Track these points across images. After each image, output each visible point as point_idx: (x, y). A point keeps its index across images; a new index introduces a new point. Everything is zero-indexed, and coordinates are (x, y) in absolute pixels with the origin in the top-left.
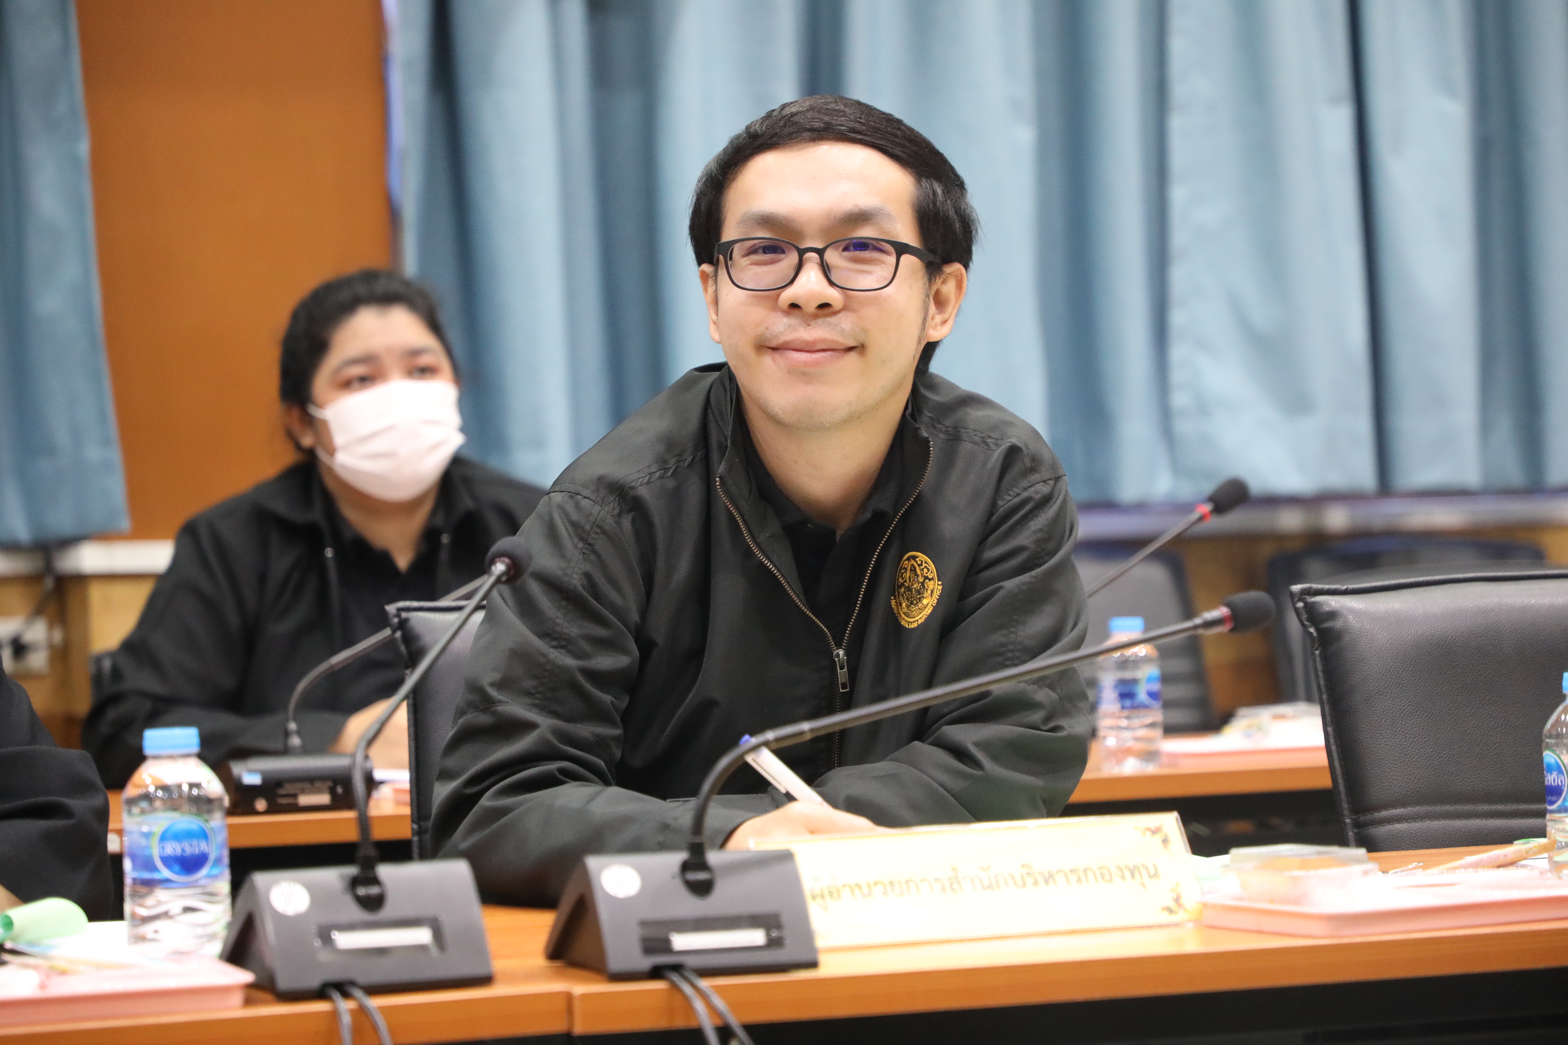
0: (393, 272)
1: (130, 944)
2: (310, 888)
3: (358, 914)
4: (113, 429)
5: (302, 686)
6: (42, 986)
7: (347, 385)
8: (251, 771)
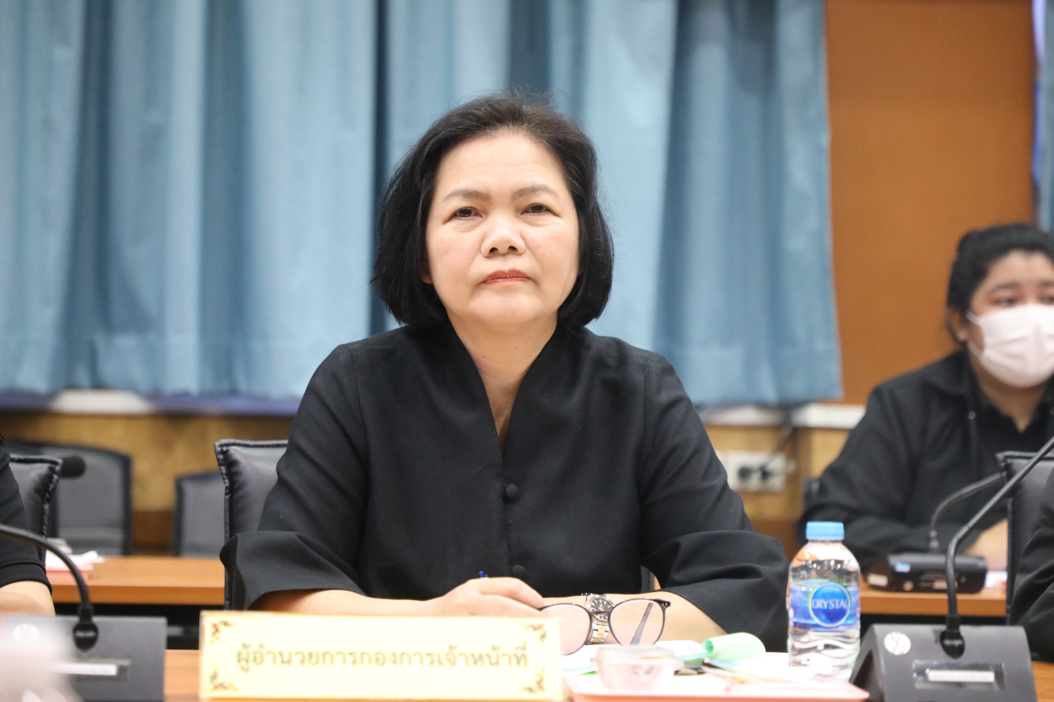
0: (1032, 226)
1: (790, 666)
2: (912, 638)
3: (945, 658)
4: (834, 329)
5: (942, 506)
6: (727, 690)
7: (997, 302)
8: (904, 562)
